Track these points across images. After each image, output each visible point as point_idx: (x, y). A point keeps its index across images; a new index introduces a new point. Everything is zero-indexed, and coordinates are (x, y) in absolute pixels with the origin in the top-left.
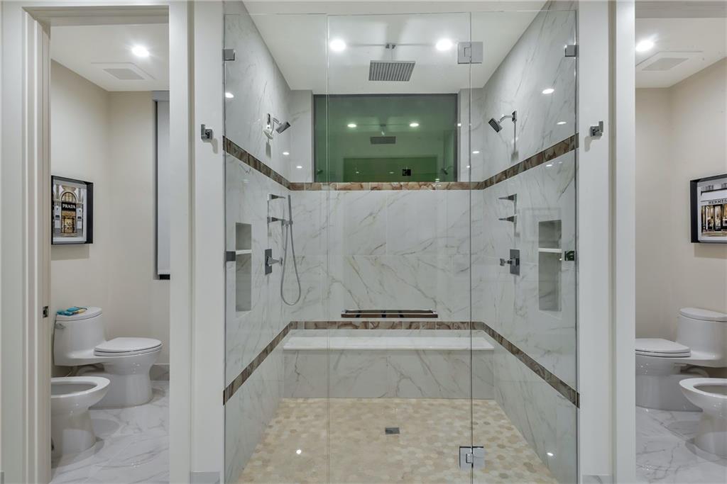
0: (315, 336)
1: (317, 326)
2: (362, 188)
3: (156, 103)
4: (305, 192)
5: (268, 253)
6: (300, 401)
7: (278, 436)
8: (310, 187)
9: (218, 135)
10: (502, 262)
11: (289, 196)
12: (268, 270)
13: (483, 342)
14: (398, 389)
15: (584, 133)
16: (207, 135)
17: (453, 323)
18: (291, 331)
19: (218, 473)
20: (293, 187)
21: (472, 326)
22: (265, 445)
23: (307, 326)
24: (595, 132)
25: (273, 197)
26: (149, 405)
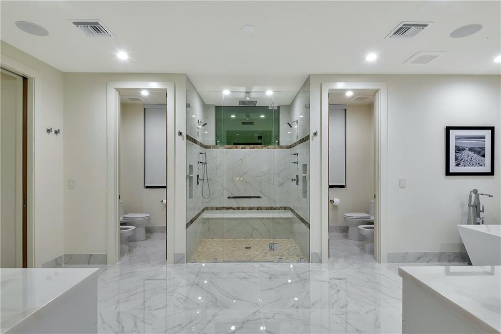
0: (216, 213)
1: (217, 209)
2: (237, 148)
3: (145, 109)
4: (212, 149)
5: (198, 176)
6: (210, 239)
7: (202, 249)
8: (214, 147)
9: (184, 134)
10: (292, 180)
11: (205, 152)
12: (198, 183)
13: (289, 215)
14: (252, 235)
15: (311, 135)
16: (180, 134)
17: (277, 207)
18: (205, 211)
19: (184, 254)
20: (206, 147)
21: (285, 208)
22: (198, 252)
23: (212, 209)
24: (315, 134)
25: (201, 153)
26: (145, 241)
